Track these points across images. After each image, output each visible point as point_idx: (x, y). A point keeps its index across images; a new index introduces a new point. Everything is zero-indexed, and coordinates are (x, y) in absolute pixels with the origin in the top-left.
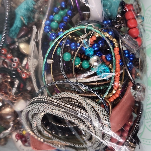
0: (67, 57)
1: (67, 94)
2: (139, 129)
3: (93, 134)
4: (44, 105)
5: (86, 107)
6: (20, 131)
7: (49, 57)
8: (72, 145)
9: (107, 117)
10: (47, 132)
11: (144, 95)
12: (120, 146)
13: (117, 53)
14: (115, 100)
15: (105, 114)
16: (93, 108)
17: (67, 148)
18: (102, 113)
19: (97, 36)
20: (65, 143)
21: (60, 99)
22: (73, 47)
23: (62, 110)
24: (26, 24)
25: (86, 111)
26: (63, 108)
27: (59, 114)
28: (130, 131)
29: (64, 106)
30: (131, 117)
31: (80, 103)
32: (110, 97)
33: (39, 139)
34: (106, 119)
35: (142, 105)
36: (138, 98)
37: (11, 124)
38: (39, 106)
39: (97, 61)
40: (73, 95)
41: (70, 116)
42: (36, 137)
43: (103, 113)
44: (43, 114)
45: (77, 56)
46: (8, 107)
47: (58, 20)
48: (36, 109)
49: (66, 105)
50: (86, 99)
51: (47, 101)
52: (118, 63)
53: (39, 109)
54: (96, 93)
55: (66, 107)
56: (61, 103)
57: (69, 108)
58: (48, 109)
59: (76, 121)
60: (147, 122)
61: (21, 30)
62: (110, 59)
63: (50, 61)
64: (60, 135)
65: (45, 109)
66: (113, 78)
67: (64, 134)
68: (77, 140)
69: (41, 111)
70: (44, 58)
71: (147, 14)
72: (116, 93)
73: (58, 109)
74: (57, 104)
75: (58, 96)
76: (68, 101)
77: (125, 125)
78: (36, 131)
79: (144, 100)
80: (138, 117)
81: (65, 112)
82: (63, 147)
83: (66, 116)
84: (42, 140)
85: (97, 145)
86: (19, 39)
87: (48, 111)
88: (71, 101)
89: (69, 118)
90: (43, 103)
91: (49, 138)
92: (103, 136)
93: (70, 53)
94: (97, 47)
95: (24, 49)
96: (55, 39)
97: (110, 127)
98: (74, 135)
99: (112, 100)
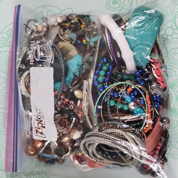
0: (112, 103)
1: (114, 130)
2: (166, 151)
3: (133, 157)
4: (98, 138)
5: (128, 139)
6: (76, 153)
7: (99, 104)
8: (116, 163)
9: (143, 145)
10: (100, 155)
11: (169, 126)
12: (154, 164)
13: (148, 99)
14: (148, 131)
15: (142, 143)
16: (133, 139)
17: (114, 165)
18: (139, 142)
19: (133, 87)
20: (113, 162)
21: (109, 134)
22: (116, 96)
23: (111, 141)
24: (78, 76)
25: (128, 142)
26: (111, 140)
27: (109, 144)
28: (160, 154)
29: (113, 139)
30: (161, 140)
31: (123, 136)
32: (144, 129)
33: (93, 159)
34: (143, 146)
35: (168, 133)
36: (165, 128)
37: (70, 149)
38: (94, 139)
39: (134, 106)
40: (118, 131)
41: (117, 145)
42: (91, 159)
43: (141, 143)
44: (97, 144)
45: (120, 102)
46: (66, 136)
47: (103, 75)
48: (92, 140)
49: (114, 138)
50: (127, 133)
51: (100, 135)
52: (149, 106)
53: (95, 141)
54: (135, 129)
55: (114, 139)
56: (110, 136)
57: (117, 140)
58: (101, 141)
59: (121, 148)
60: (174, 142)
61: (74, 80)
62: (143, 103)
63: (100, 107)
64: (109, 157)
65: (99, 141)
66: (146, 117)
67: (112, 156)
68: (121, 159)
69: (96, 142)
70: (95, 105)
71: (170, 56)
72: (149, 126)
73: (109, 140)
74: (107, 137)
75: (107, 131)
76: (115, 135)
77: (157, 146)
78: (91, 155)
79: (170, 129)
80: (165, 140)
81: (114, 143)
82: (111, 164)
83: (114, 145)
84: (95, 161)
85: (137, 163)
86: (73, 86)
87: (101, 142)
88: (117, 135)
89: (116, 146)
90: (97, 137)
91: (101, 159)
92: (141, 157)
93: (114, 100)
94: (133, 95)
95: (78, 95)
96: (103, 91)
97: (145, 151)
98: (119, 156)
99: (146, 132)
